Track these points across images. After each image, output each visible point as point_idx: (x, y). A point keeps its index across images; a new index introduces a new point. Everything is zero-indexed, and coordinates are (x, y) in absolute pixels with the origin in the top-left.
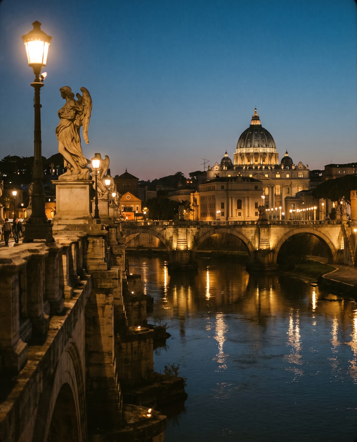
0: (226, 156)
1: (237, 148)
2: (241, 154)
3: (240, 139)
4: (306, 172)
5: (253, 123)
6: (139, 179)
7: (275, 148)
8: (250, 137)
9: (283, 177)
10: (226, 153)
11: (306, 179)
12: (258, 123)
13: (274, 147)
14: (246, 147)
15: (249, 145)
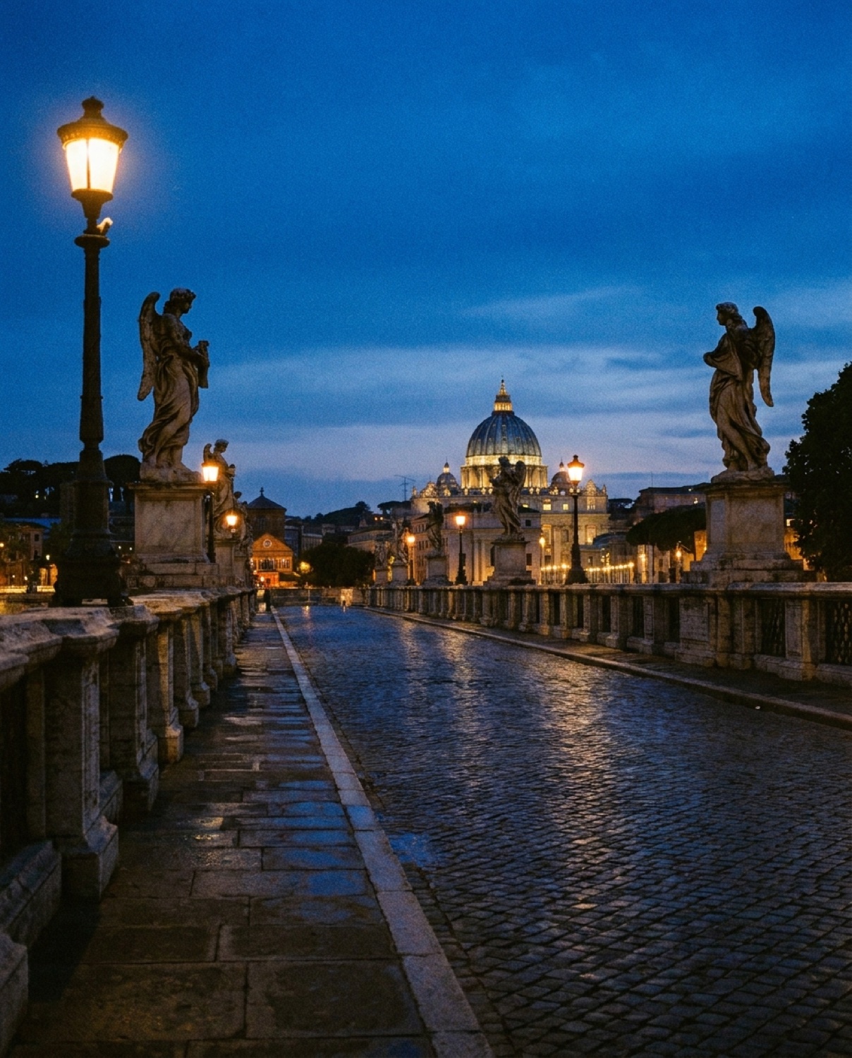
0: (446, 470)
1: (467, 456)
2: (475, 468)
3: (474, 437)
4: (602, 500)
5: (498, 407)
6: (285, 510)
7: (540, 456)
8: (493, 436)
9: (556, 509)
10: (447, 465)
11: (601, 512)
12: (508, 408)
13: (538, 454)
14: (486, 454)
15: (490, 451)
